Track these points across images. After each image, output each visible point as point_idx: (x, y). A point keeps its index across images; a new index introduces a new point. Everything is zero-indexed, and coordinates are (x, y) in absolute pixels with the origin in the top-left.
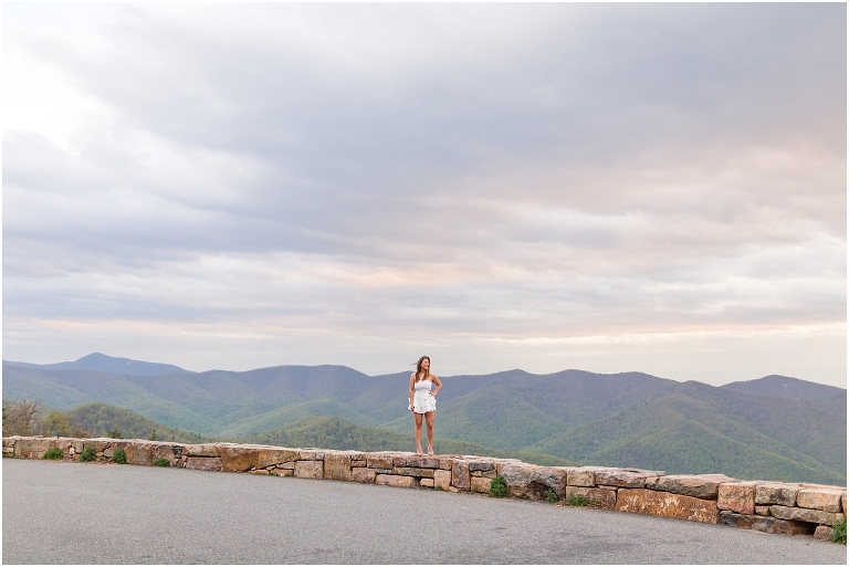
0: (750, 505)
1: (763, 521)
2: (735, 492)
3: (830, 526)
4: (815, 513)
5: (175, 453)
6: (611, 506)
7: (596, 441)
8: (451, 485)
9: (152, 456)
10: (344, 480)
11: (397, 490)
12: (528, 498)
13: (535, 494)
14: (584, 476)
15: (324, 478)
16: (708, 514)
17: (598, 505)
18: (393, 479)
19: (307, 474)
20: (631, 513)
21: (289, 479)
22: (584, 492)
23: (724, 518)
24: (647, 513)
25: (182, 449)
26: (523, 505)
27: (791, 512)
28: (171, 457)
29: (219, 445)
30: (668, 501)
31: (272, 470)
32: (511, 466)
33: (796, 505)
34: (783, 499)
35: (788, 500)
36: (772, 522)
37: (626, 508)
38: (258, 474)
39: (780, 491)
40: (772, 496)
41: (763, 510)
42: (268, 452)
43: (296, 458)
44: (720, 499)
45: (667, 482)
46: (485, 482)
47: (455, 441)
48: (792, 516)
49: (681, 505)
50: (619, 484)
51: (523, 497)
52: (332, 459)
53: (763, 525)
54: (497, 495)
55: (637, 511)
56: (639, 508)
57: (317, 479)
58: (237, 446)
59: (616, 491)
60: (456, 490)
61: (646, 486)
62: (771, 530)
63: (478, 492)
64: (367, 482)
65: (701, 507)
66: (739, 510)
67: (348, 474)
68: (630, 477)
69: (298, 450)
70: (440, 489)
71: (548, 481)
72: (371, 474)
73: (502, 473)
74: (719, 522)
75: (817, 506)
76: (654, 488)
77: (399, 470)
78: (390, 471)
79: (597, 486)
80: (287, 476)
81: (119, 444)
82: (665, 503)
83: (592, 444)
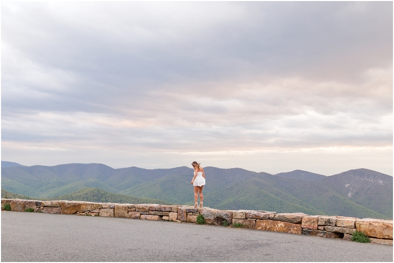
0: (316, 226)
1: (321, 233)
2: (310, 220)
3: (351, 234)
4: (344, 229)
5: (37, 205)
6: (253, 227)
7: (220, 199)
8: (177, 219)
9: (25, 207)
10: (124, 217)
11: (152, 222)
12: (214, 225)
13: (218, 222)
14: (241, 214)
15: (114, 216)
16: (297, 230)
17: (247, 227)
18: (149, 217)
19: (106, 215)
20: (262, 230)
21: (97, 217)
22: (241, 221)
23: (305, 231)
24: (270, 230)
25: (40, 203)
26: (213, 227)
27: (334, 229)
28: (35, 207)
29: (60, 201)
30: (279, 225)
31: (88, 213)
32: (206, 210)
33: (336, 226)
34: (330, 223)
35: (333, 223)
36: (326, 233)
37: (260, 228)
38: (80, 215)
39: (329, 220)
40: (325, 222)
41: (321, 228)
42: (86, 204)
43: (100, 207)
44: (303, 223)
45: (279, 216)
46: (194, 218)
47: (155, 199)
48: (334, 230)
49: (285, 226)
50: (257, 218)
51: (212, 224)
52: (118, 208)
53: (322, 234)
54: (200, 223)
55: (265, 229)
56: (266, 228)
57: (111, 217)
58: (69, 202)
59: (256, 221)
60: (180, 221)
61: (269, 219)
62: (325, 236)
63: (190, 222)
64: (136, 218)
65: (293, 227)
66: (311, 228)
67: (126, 214)
68: (262, 214)
69: (101, 203)
70: (172, 221)
71: (224, 217)
72: (138, 215)
73: (202, 214)
74: (302, 233)
75: (345, 226)
76: (273, 219)
77: (152, 213)
78: (147, 213)
79: (246, 219)
80: (96, 216)
81: (7, 201)
82: (278, 226)
83: (217, 201)
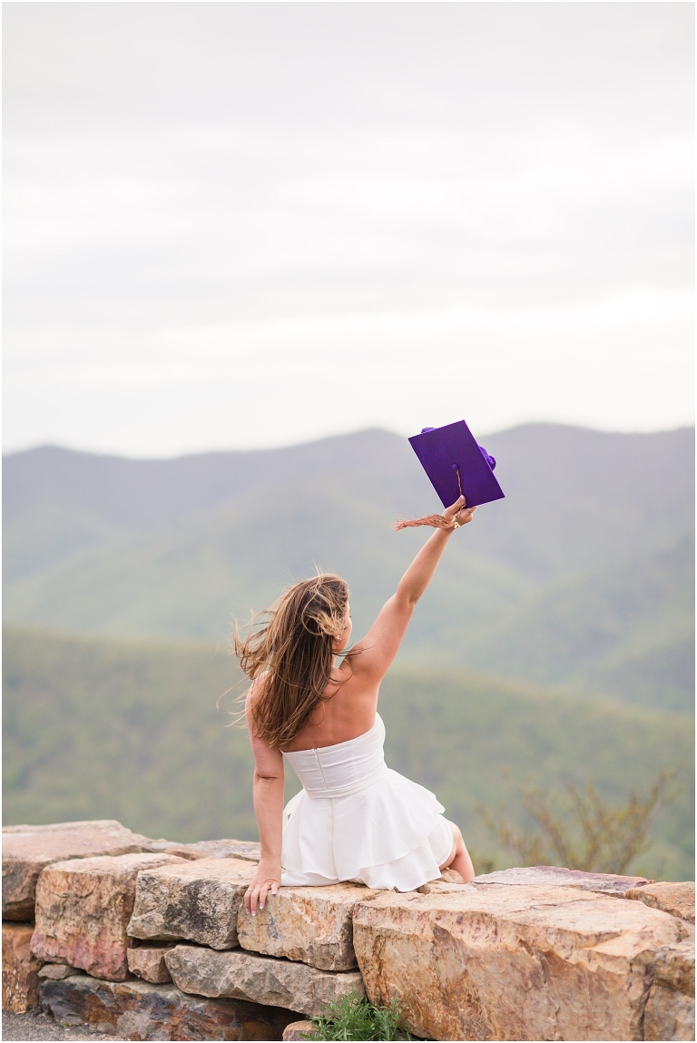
0: (113, 943)
1: (143, 1003)
3: (322, 1023)
4: (283, 973)
23: (50, 991)
27: (218, 970)
33: (234, 944)
34: (198, 919)
35: (214, 923)
36: (170, 1006)
39: (193, 891)
41: (144, 961)
44: (40, 921)
48: (221, 986)
53: (142, 1020)
66: (86, 961)
74: (33, 1005)
75: (288, 947)
